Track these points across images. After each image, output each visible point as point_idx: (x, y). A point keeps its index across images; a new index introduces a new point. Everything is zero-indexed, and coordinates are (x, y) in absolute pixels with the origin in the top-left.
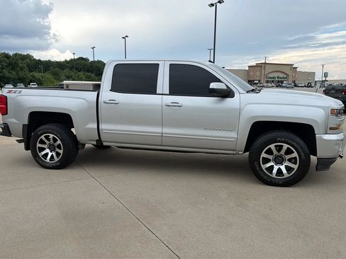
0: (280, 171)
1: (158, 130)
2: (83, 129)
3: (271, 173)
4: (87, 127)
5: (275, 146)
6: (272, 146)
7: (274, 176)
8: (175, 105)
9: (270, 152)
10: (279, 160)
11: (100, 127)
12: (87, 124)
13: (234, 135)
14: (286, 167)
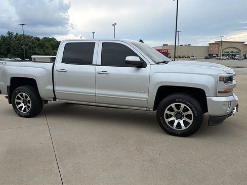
0: (179, 124)
1: (93, 91)
2: (44, 89)
3: (173, 126)
4: (46, 88)
5: (175, 105)
6: (173, 105)
7: (174, 128)
8: (105, 73)
9: (171, 109)
10: (179, 116)
11: (55, 89)
13: (145, 96)
14: (184, 121)
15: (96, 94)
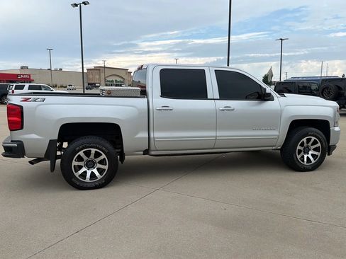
0: (308, 159)
1: (212, 133)
2: (133, 139)
3: (303, 161)
4: (137, 136)
7: (305, 163)
8: (228, 109)
11: (152, 136)
12: (137, 134)
13: (276, 133)
14: (312, 155)
15: (216, 137)
